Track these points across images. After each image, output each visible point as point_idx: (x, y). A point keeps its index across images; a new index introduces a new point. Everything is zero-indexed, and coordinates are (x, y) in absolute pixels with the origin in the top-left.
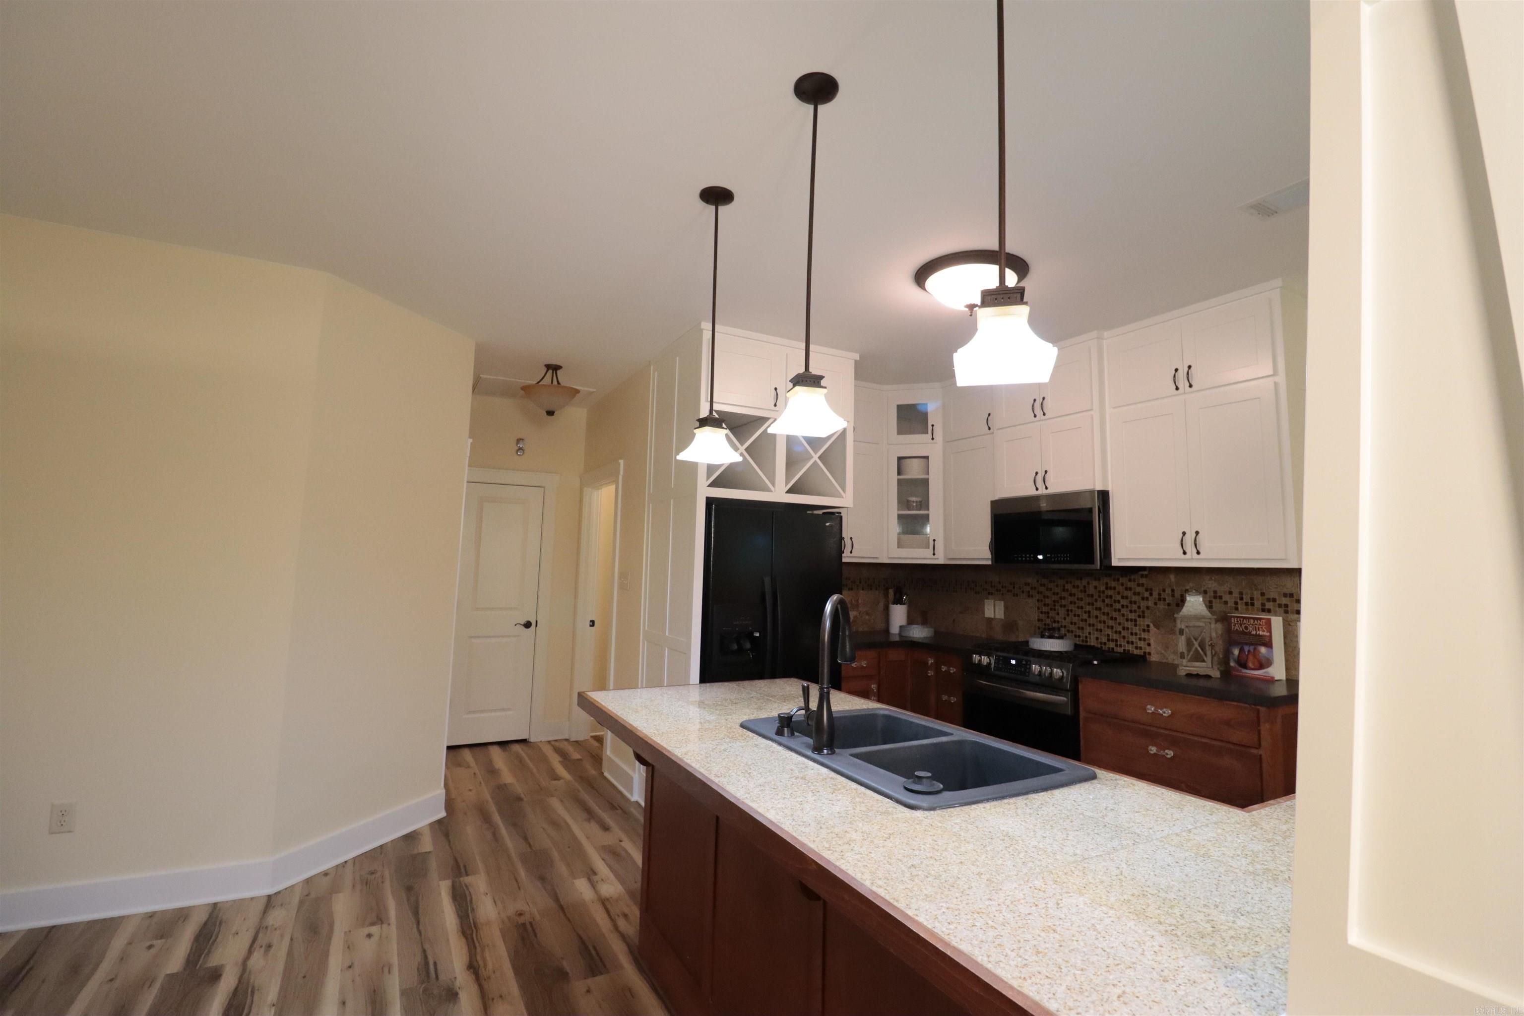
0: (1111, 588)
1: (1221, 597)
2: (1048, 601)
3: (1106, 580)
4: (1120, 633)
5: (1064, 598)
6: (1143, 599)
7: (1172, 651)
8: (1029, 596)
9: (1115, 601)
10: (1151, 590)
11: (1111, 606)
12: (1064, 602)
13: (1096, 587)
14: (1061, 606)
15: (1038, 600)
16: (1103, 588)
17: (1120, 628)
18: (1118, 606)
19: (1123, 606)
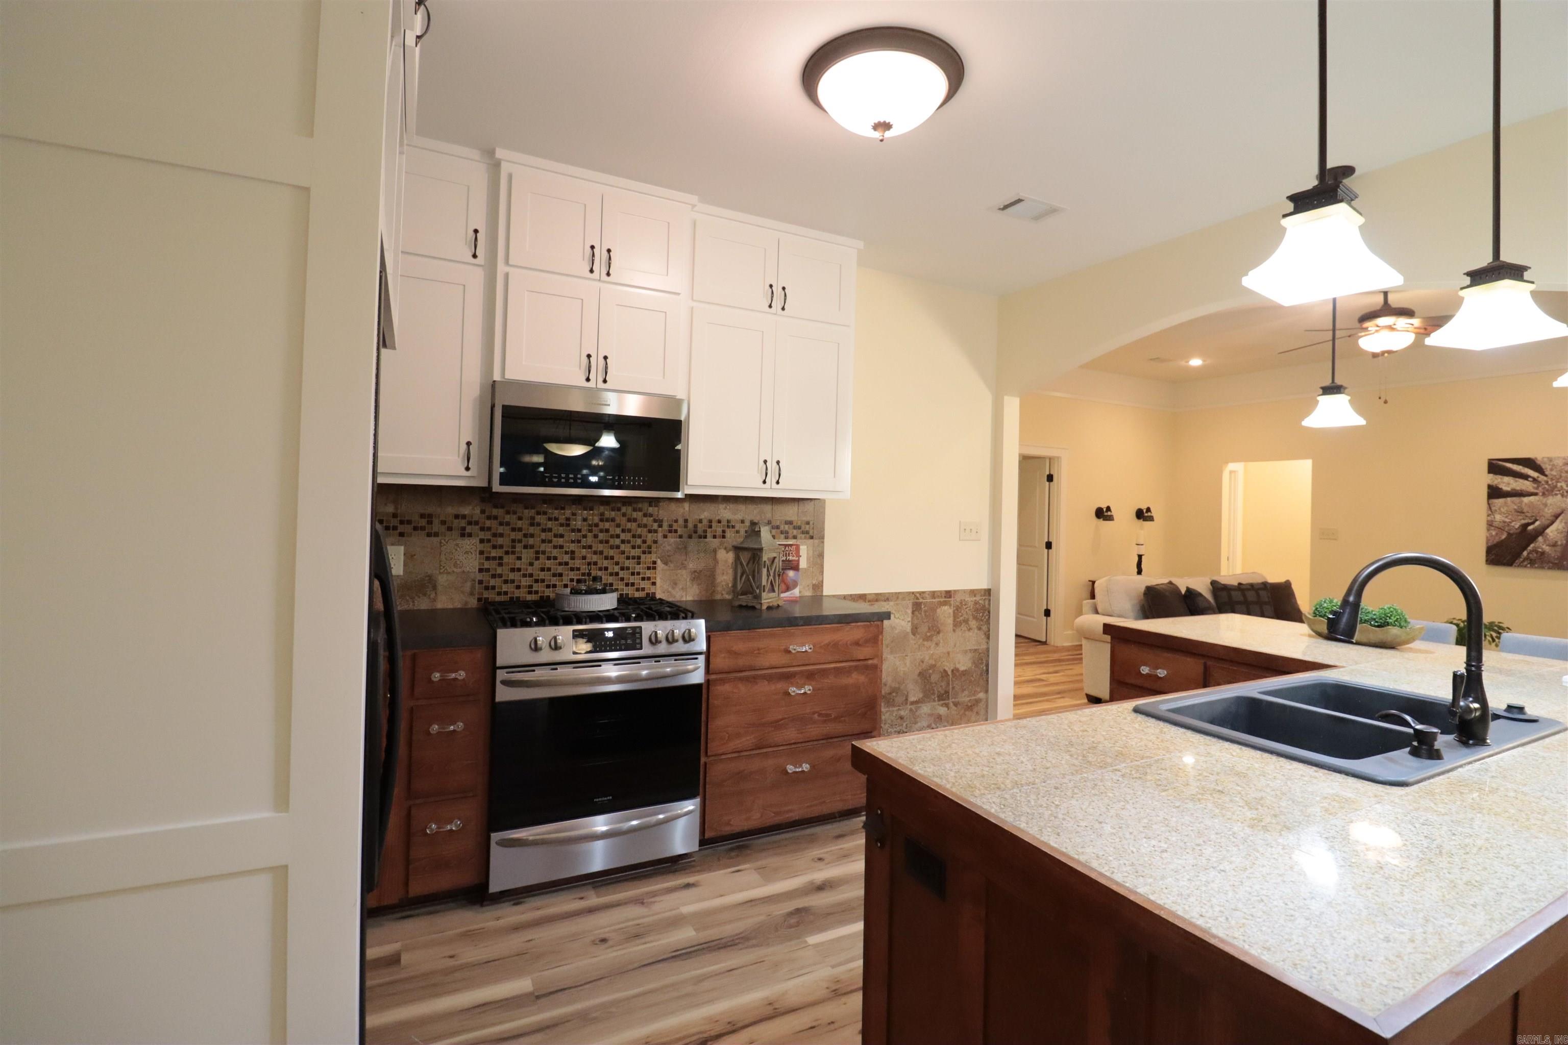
0: (607, 520)
1: (733, 527)
2: (500, 541)
3: (602, 508)
4: (617, 574)
5: (532, 536)
6: (650, 531)
8: (463, 535)
9: (612, 536)
10: (662, 521)
11: (607, 542)
12: (531, 541)
13: (585, 520)
14: (525, 547)
15: (482, 541)
16: (596, 520)
17: (617, 569)
18: (617, 541)
19: (623, 542)
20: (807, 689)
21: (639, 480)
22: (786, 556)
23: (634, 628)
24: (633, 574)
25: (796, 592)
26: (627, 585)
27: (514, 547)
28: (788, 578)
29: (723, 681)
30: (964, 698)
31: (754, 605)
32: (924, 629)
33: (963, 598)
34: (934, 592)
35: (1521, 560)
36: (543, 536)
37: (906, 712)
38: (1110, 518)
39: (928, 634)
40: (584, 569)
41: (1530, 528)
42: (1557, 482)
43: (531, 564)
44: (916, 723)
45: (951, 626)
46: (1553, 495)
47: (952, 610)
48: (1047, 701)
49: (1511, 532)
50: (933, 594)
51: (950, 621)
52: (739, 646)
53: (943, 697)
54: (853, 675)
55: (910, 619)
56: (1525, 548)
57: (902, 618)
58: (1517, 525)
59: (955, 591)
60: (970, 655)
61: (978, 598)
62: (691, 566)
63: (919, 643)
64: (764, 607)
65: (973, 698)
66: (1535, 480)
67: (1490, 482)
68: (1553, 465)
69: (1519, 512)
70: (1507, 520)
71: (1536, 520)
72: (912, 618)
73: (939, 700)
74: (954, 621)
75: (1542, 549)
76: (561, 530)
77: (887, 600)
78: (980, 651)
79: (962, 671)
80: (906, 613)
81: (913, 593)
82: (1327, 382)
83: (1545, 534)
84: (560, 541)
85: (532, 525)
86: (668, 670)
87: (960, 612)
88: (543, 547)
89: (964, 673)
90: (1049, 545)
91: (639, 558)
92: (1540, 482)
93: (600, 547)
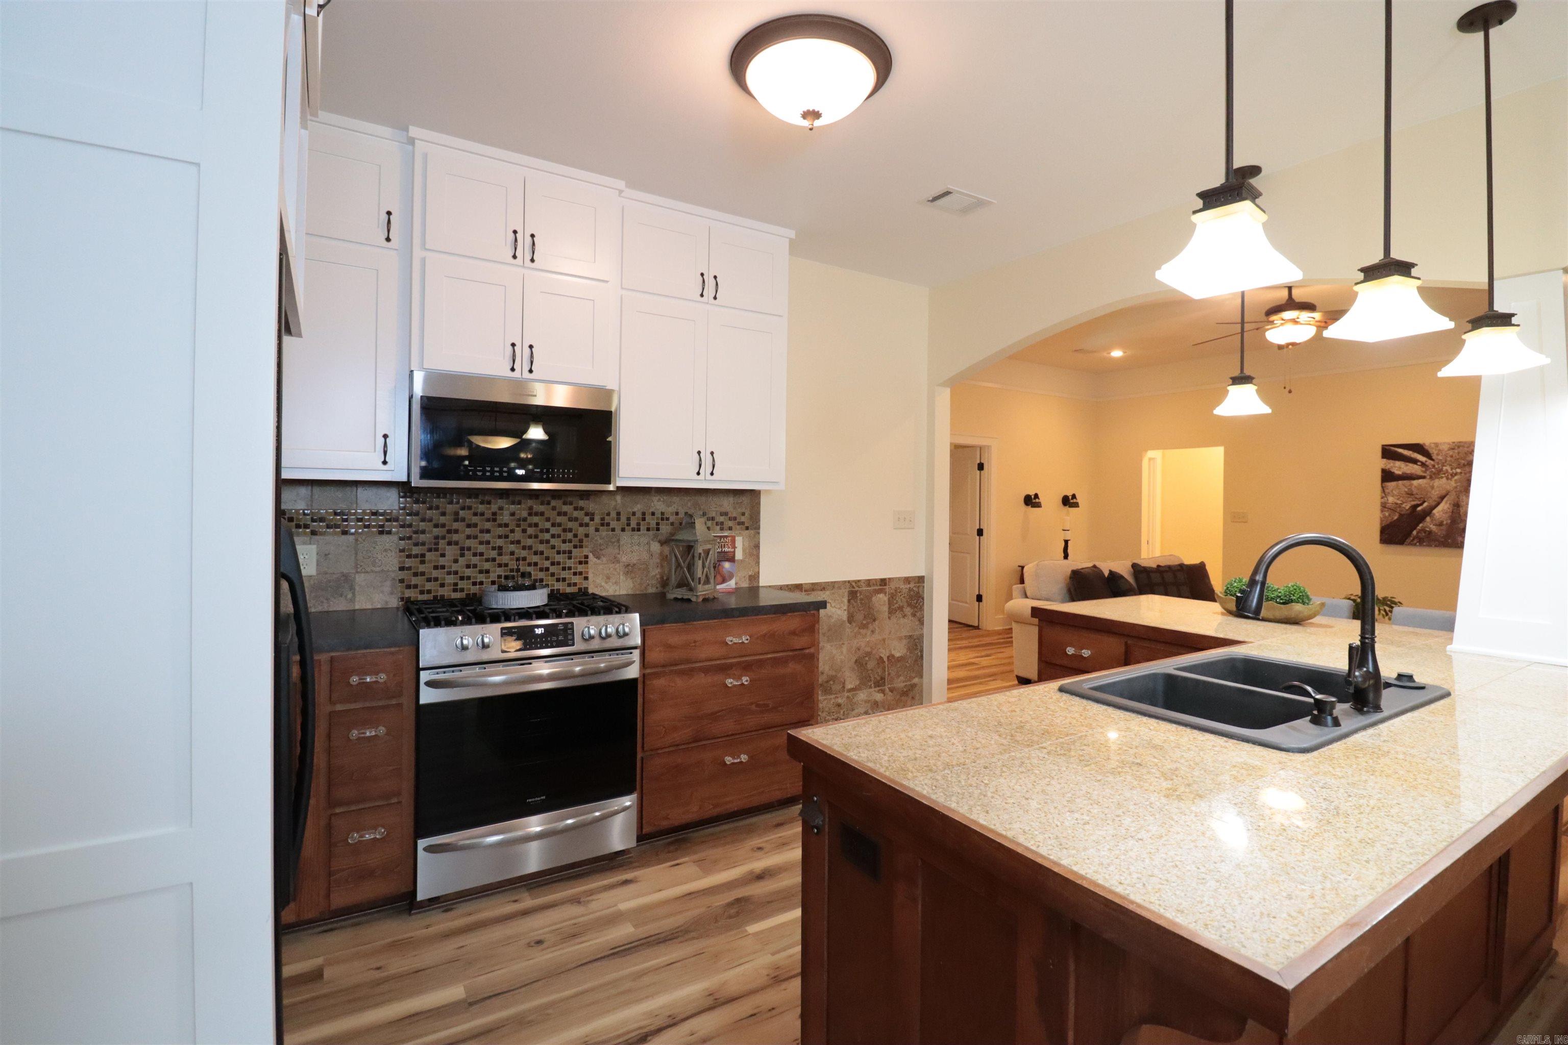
0: (536, 514)
1: (668, 519)
2: (422, 537)
3: (530, 502)
4: (547, 569)
5: (456, 531)
6: (581, 525)
7: (614, 581)
8: (381, 533)
9: (542, 531)
10: (593, 514)
11: (536, 537)
12: (455, 537)
13: (513, 514)
14: (449, 543)
15: (402, 538)
16: (525, 514)
17: (547, 564)
18: (547, 536)
19: (553, 536)
20: (745, 680)
21: (569, 473)
22: (721, 547)
23: (565, 624)
24: (564, 569)
25: (732, 584)
26: (558, 580)
27: (437, 544)
28: (724, 570)
29: (656, 675)
30: (900, 683)
31: (689, 597)
32: (859, 617)
33: (898, 586)
34: (869, 580)
35: (1411, 539)
36: (468, 531)
37: (844, 699)
38: (1038, 505)
39: (864, 622)
40: (513, 565)
41: (1419, 509)
42: (1443, 466)
43: (456, 561)
44: (853, 710)
45: (887, 614)
46: (1439, 478)
47: (887, 597)
48: (981, 683)
49: (1402, 513)
50: (869, 582)
51: (885, 608)
52: (675, 640)
53: (880, 683)
54: (790, 665)
55: (845, 608)
56: (1415, 528)
57: (839, 606)
58: (1407, 506)
59: (890, 579)
60: (904, 642)
61: (912, 585)
62: (624, 559)
63: (855, 631)
64: (701, 599)
65: (908, 683)
66: (1423, 464)
67: (1383, 467)
68: (1440, 450)
69: (1408, 494)
70: (1399, 502)
71: (1424, 502)
72: (848, 606)
73: (875, 687)
74: (889, 608)
75: (1430, 528)
76: (488, 525)
77: (823, 589)
78: (915, 637)
79: (898, 657)
80: (842, 602)
81: (849, 582)
82: (1236, 373)
83: (1432, 515)
84: (487, 537)
85: (456, 520)
86: (602, 665)
87: (895, 599)
88: (468, 543)
89: (900, 659)
90: (980, 532)
91: (570, 552)
92: (1428, 466)
93: (529, 542)
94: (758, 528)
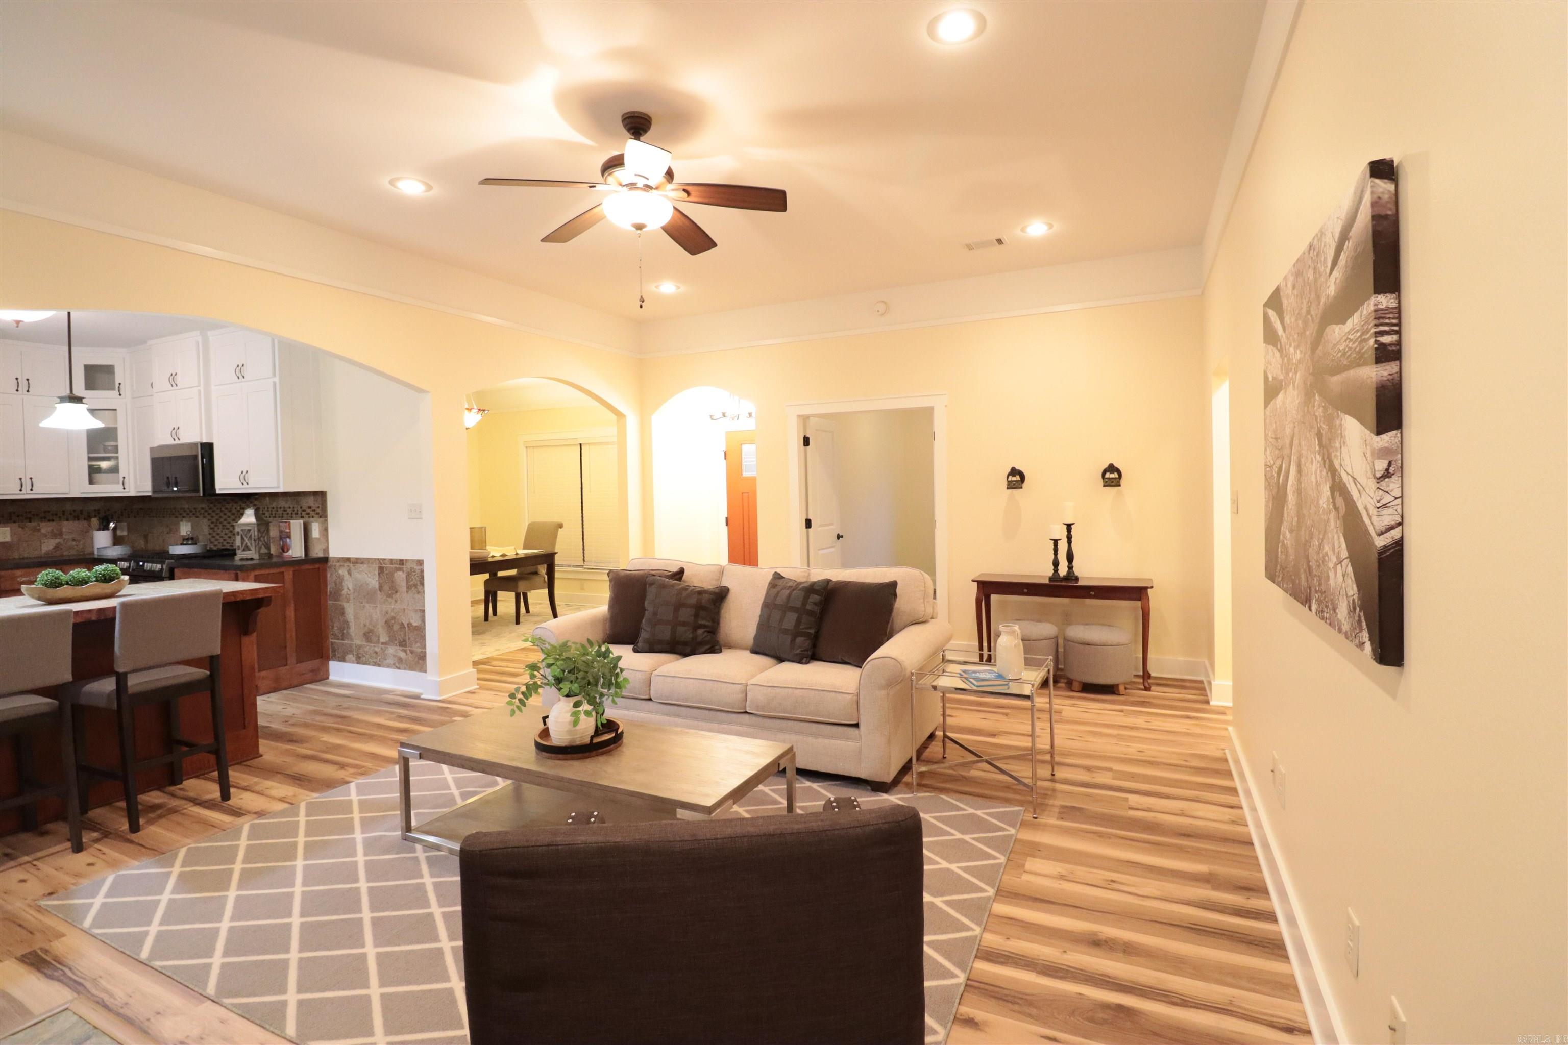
8: (204, 517)
15: (209, 520)
32: (386, 587)
33: (410, 566)
34: (391, 560)
39: (390, 592)
45: (405, 588)
47: (405, 574)
51: (404, 584)
53: (403, 644)
55: (377, 579)
57: (372, 577)
59: (406, 560)
63: (383, 598)
72: (379, 578)
73: (400, 646)
74: (407, 584)
77: (362, 563)
79: (416, 626)
80: (375, 574)
81: (378, 559)
87: (409, 577)
94: (326, 517)
